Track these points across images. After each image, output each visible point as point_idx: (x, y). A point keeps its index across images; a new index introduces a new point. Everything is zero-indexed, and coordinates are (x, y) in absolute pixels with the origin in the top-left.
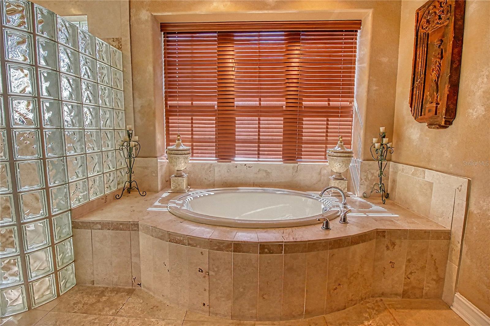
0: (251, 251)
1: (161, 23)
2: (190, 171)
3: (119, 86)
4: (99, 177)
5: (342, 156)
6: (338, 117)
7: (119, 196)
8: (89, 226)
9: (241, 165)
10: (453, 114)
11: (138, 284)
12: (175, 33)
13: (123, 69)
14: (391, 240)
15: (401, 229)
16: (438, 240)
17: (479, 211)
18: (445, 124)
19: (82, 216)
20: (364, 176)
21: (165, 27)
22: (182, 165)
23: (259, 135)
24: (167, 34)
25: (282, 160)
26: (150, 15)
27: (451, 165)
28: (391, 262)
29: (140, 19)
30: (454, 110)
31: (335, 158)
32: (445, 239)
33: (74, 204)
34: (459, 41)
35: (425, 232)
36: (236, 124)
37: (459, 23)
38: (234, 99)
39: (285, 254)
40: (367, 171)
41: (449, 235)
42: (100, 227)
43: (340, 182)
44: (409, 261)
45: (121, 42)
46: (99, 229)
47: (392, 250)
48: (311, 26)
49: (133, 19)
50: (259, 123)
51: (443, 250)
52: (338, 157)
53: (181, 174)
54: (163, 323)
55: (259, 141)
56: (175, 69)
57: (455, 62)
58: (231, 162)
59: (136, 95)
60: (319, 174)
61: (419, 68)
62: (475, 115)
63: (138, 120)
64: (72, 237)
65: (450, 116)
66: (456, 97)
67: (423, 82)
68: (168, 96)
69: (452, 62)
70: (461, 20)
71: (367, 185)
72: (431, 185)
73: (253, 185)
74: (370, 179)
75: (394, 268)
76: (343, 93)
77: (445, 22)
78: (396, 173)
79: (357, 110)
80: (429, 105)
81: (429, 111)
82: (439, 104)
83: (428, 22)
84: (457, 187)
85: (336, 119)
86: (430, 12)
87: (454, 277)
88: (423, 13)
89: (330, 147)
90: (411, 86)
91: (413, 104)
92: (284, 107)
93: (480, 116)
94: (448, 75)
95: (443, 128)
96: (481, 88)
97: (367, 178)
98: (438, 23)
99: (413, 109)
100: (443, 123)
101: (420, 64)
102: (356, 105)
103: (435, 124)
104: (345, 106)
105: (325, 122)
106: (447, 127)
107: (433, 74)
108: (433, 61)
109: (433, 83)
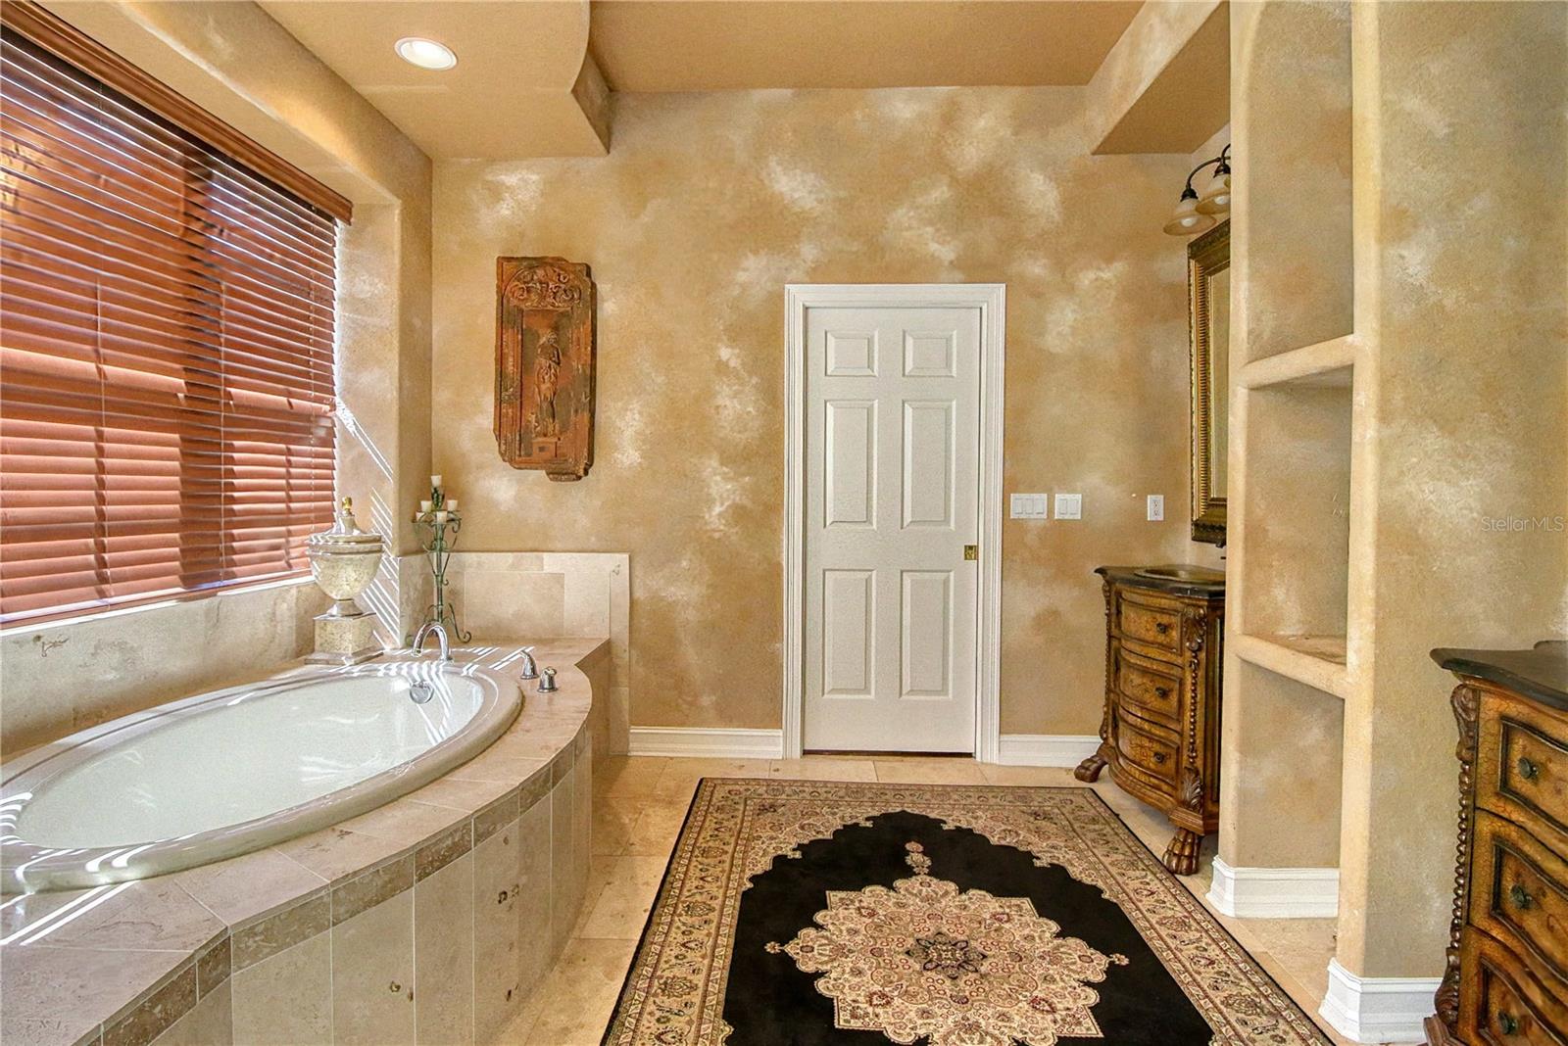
17: (648, 596)
20: (405, 593)
25: (179, 590)
27: (593, 538)
40: (408, 579)
52: (365, 553)
61: (510, 366)
62: (627, 462)
67: (519, 394)
71: (409, 615)
72: (558, 579)
73: (75, 720)
74: (412, 598)
76: (317, 377)
77: (562, 306)
78: (459, 573)
79: (352, 429)
80: (540, 439)
81: (542, 449)
82: (559, 439)
83: (529, 291)
84: (613, 568)
85: (305, 451)
86: (535, 277)
87: (626, 705)
88: (515, 271)
89: (296, 531)
90: (493, 397)
91: (503, 432)
92: (181, 395)
93: (635, 464)
94: (586, 398)
95: (574, 480)
96: (632, 426)
97: (409, 597)
98: (553, 305)
99: (503, 441)
100: (581, 473)
101: (511, 359)
102: (344, 416)
103: (566, 474)
104: (320, 416)
105: (284, 458)
106: (580, 478)
107: (543, 387)
108: (540, 364)
109: (545, 405)
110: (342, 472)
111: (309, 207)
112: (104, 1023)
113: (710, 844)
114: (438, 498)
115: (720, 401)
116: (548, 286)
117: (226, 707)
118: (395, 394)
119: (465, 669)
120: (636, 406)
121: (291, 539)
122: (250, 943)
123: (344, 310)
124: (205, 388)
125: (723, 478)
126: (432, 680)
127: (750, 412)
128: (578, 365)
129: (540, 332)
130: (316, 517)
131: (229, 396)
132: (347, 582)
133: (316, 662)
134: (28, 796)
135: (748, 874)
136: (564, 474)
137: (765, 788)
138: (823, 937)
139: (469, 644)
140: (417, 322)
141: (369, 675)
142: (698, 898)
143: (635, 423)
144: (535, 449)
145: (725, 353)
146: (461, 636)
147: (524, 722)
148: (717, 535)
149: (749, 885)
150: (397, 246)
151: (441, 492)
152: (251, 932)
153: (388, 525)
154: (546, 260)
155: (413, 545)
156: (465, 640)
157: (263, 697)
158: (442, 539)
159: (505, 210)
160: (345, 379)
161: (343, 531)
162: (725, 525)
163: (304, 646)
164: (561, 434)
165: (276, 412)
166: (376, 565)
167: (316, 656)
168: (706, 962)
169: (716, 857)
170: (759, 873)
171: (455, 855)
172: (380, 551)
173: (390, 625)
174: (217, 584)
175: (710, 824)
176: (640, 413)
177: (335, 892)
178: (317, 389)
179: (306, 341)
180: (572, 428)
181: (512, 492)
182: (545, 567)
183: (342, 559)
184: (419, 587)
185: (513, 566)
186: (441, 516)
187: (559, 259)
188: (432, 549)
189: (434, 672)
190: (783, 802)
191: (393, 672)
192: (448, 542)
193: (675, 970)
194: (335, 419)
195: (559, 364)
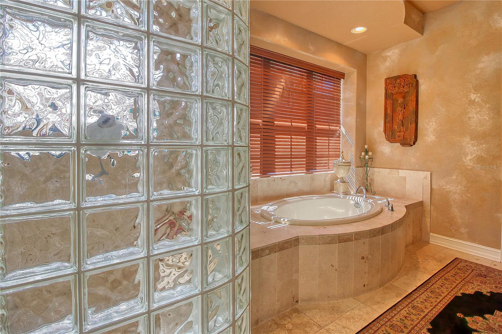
8: (258, 254)
9: (278, 178)
11: (296, 301)
17: (438, 187)
23: (291, 151)
25: (305, 171)
27: (417, 166)
31: (344, 167)
32: (419, 207)
36: (275, 142)
40: (358, 174)
42: (268, 252)
46: (267, 255)
48: (322, 70)
50: (291, 141)
52: (346, 166)
55: (291, 157)
58: (270, 177)
61: (389, 112)
62: (429, 140)
67: (391, 120)
72: (405, 178)
73: (286, 196)
76: (336, 120)
77: (406, 90)
78: (373, 174)
79: (344, 133)
80: (399, 133)
81: (399, 136)
82: (405, 133)
83: (395, 87)
84: (424, 177)
85: (333, 140)
86: (397, 82)
87: (429, 225)
88: (390, 81)
89: (330, 159)
90: (383, 121)
91: (386, 132)
92: (306, 128)
93: (433, 141)
94: (414, 119)
95: (409, 146)
96: (432, 127)
97: (358, 179)
98: (403, 90)
99: (386, 135)
100: (412, 144)
101: (389, 109)
102: (343, 129)
103: (407, 144)
104: (336, 130)
105: (328, 141)
106: (412, 146)
107: (399, 116)
108: (399, 109)
109: (400, 122)
110: (342, 145)
111: (334, 78)
112: (278, 242)
113: (450, 278)
114: (367, 152)
115: (470, 115)
116: (401, 84)
117: (312, 199)
118: (355, 123)
119: (369, 201)
120: (434, 120)
121: (329, 161)
122: (303, 241)
123: (343, 102)
124: (311, 126)
125: (472, 145)
126: (360, 202)
127: (486, 119)
128: (411, 107)
129: (399, 99)
130: (335, 156)
131: (316, 127)
132: (342, 173)
133: (334, 193)
134: (277, 207)
135: (461, 291)
136: (406, 145)
137: (485, 269)
138: (486, 322)
139: (375, 195)
140: (362, 102)
141: (344, 198)
142: (437, 290)
143: (433, 126)
144: (397, 137)
145: (473, 97)
146: (373, 193)
147: (379, 217)
148: (469, 167)
149: (460, 295)
150: (356, 83)
151: (367, 150)
152: (303, 239)
153: (353, 159)
154: (400, 76)
155: (360, 165)
156: (374, 194)
157: (321, 198)
158: (367, 163)
159: (387, 64)
160: (343, 120)
161: (341, 160)
162: (473, 164)
163: (332, 190)
164: (406, 131)
165: (326, 130)
166: (349, 169)
167: (334, 192)
168: (431, 308)
169: (450, 282)
170: (466, 293)
171: (349, 241)
172: (350, 166)
173: (353, 186)
174: (313, 171)
175: (453, 272)
176: (435, 122)
177: (319, 237)
178: (336, 123)
179: (334, 111)
180: (409, 129)
181: (389, 150)
182: (400, 174)
183: (340, 167)
184: (361, 177)
185: (389, 173)
186: (367, 157)
187: (405, 75)
188: (365, 166)
189: (360, 200)
190: (492, 276)
191: (350, 198)
192: (369, 164)
193: (419, 304)
194: (341, 131)
195: (405, 109)
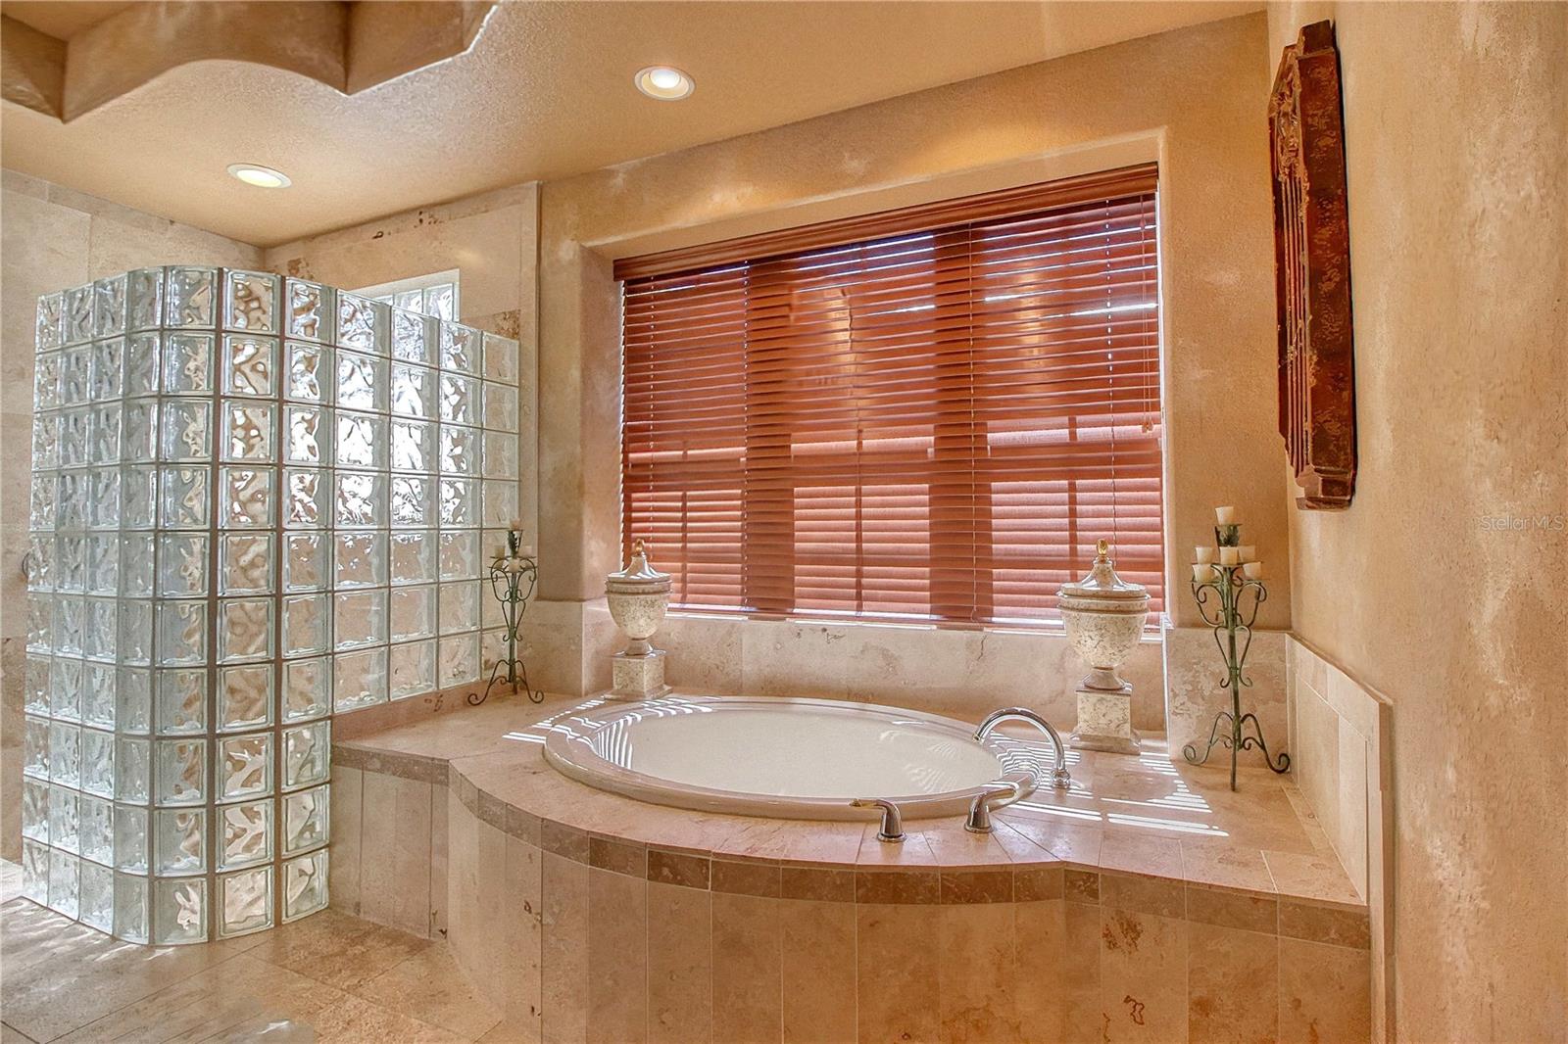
0: (629, 868)
1: (615, 261)
2: (679, 644)
3: (508, 424)
4: (429, 644)
5: (1095, 608)
6: (1106, 475)
7: (477, 699)
8: (360, 760)
9: (813, 629)
10: (1346, 454)
11: (441, 931)
12: (648, 280)
13: (520, 383)
14: (1119, 912)
15: (1155, 877)
16: (1313, 940)
18: (1324, 492)
19: (361, 733)
20: (1185, 683)
21: (629, 268)
22: (642, 624)
23: (859, 539)
24: (632, 285)
25: (930, 617)
26: (578, 248)
28: (1128, 1000)
29: (558, 261)
30: (1347, 443)
31: (1076, 613)
32: (1343, 939)
33: (344, 705)
34: (1332, 203)
35: (1255, 901)
36: (794, 508)
37: (1321, 144)
38: (789, 435)
39: (716, 890)
40: (1195, 663)
41: (1363, 928)
42: (378, 765)
43: (1101, 700)
44: (1202, 1006)
45: (518, 319)
46: (378, 772)
47: (1130, 953)
49: (545, 263)
50: (859, 504)
51: (1341, 988)
53: (640, 649)
54: (431, 1034)
55: (860, 559)
56: (648, 368)
57: (1325, 273)
58: (784, 619)
59: (546, 441)
60: (1058, 671)
63: (547, 505)
64: (328, 785)
65: (1333, 463)
66: (1346, 394)
68: (634, 437)
69: (1317, 275)
70: (1328, 132)
71: (1198, 717)
73: (849, 694)
74: (1207, 693)
75: (1143, 1024)
78: (1293, 676)
92: (930, 450)
182: (1328, 696)
185: (1313, 680)
